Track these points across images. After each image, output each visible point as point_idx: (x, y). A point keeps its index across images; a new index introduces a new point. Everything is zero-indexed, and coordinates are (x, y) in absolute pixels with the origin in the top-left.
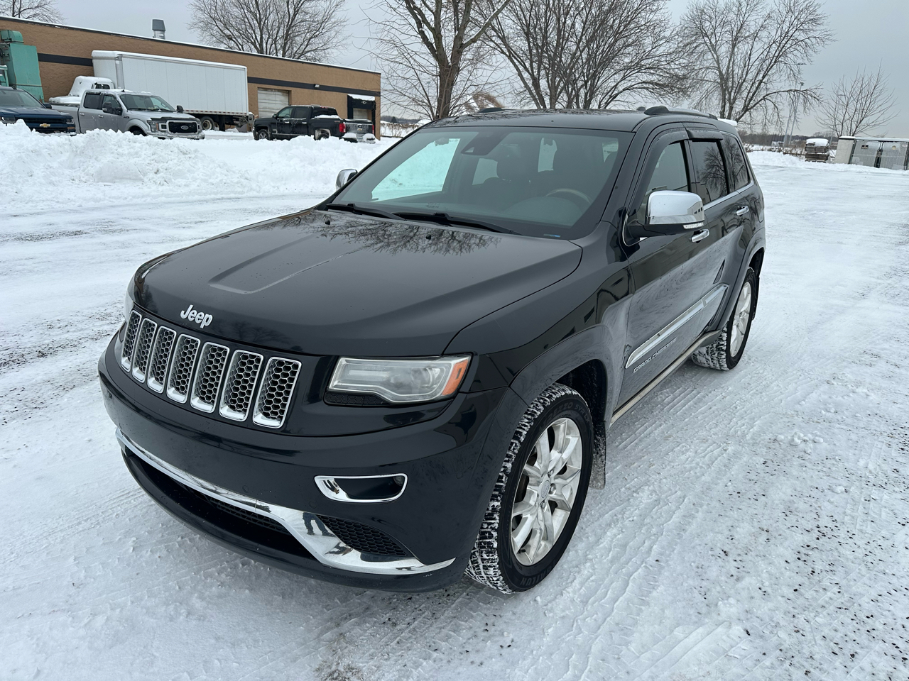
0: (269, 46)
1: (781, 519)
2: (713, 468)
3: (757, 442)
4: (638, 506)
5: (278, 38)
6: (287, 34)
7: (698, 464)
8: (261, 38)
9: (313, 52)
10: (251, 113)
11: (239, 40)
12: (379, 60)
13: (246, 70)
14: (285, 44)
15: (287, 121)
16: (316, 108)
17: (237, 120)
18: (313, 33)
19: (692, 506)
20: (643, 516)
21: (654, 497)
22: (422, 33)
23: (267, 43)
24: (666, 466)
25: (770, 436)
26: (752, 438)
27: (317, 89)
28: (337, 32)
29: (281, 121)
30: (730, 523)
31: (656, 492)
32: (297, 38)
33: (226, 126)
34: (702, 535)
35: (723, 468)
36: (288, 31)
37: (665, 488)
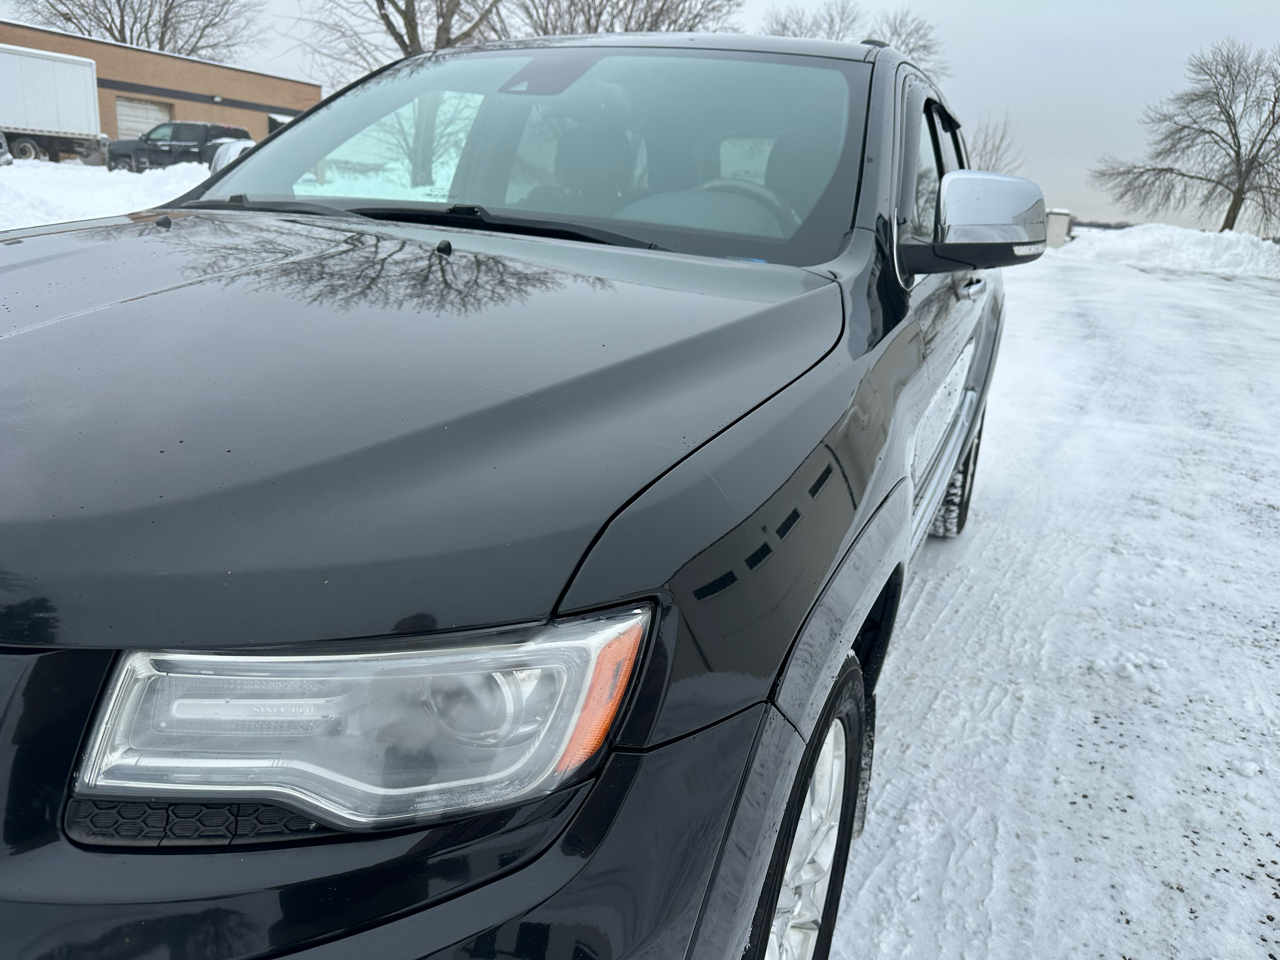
0: (135, 35)
1: (1190, 855)
2: (1016, 743)
3: (1063, 675)
4: (916, 856)
5: (151, 24)
6: (166, 19)
7: (985, 735)
8: (122, 22)
9: (210, 50)
10: (105, 136)
11: (83, 22)
12: (317, 56)
13: (94, 67)
14: (163, 34)
15: (165, 145)
16: (214, 127)
17: (81, 145)
18: (210, 18)
19: (1017, 843)
20: (936, 883)
21: (939, 828)
22: (385, 18)
23: (132, 31)
24: (932, 746)
25: (1077, 661)
26: (1052, 669)
27: (217, 103)
28: (249, 21)
29: (155, 146)
30: (1105, 880)
31: (937, 814)
32: (184, 26)
33: (61, 155)
34: (1068, 921)
35: (1034, 740)
36: (167, 13)
37: (951, 803)
